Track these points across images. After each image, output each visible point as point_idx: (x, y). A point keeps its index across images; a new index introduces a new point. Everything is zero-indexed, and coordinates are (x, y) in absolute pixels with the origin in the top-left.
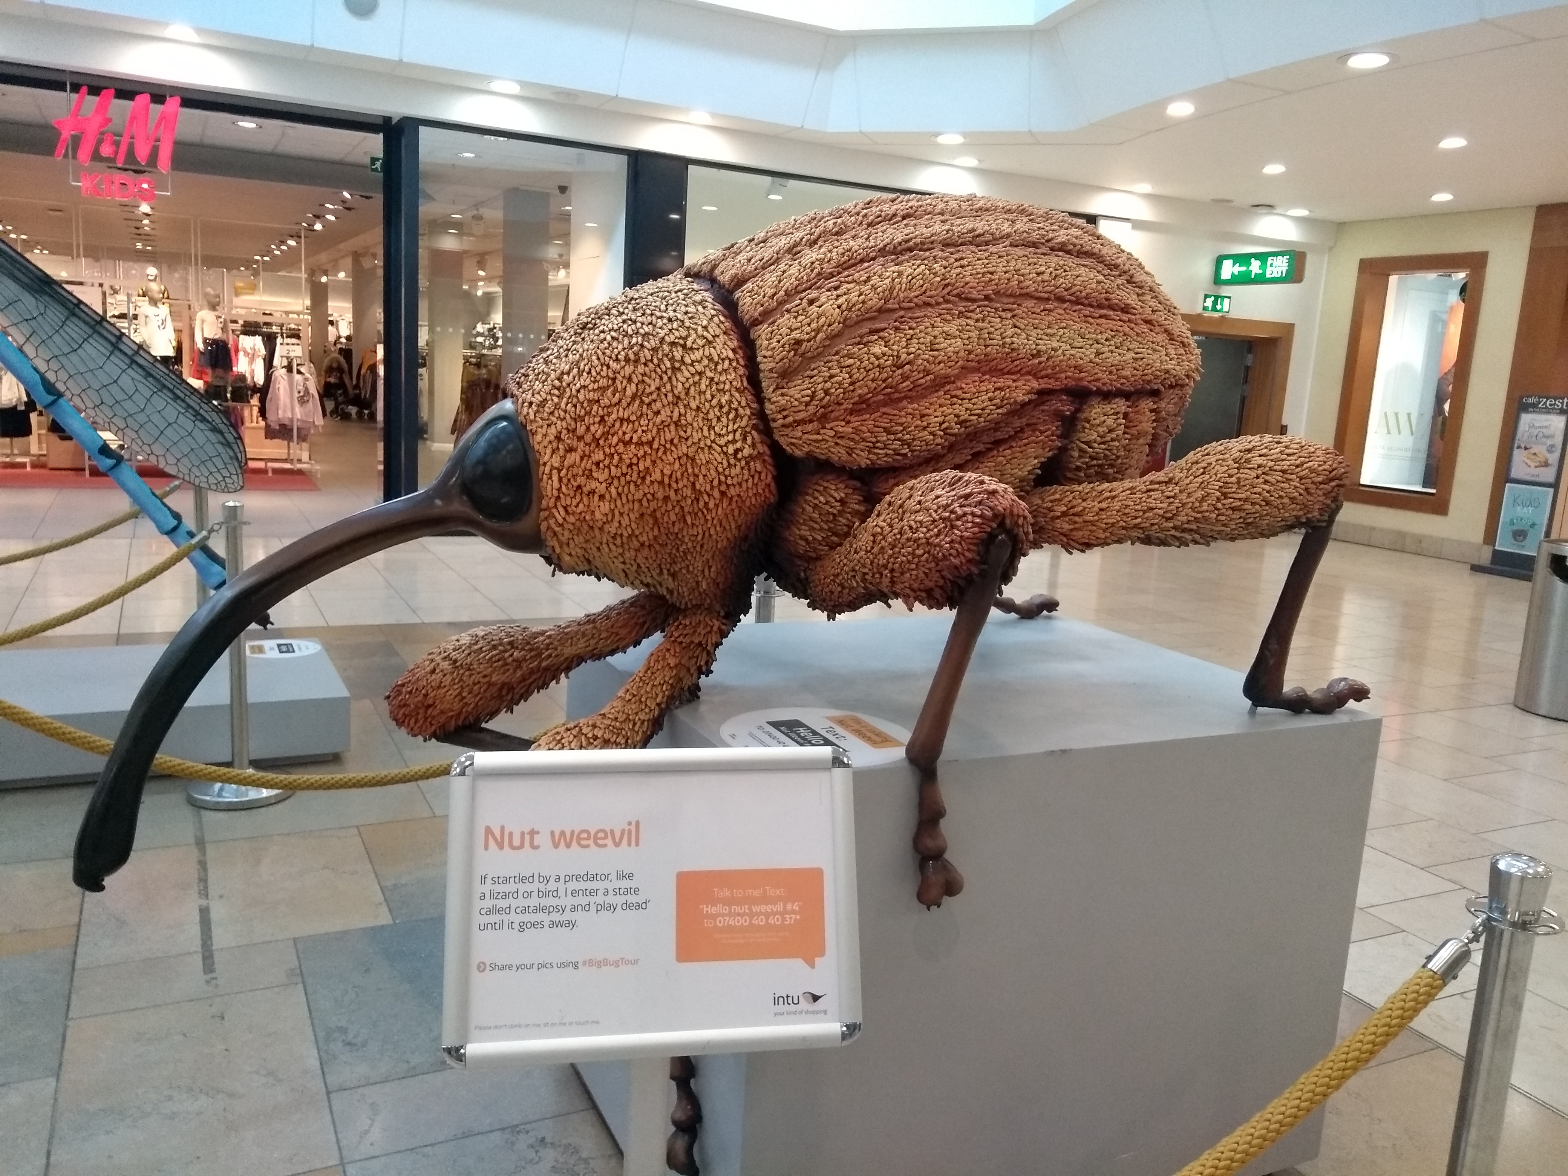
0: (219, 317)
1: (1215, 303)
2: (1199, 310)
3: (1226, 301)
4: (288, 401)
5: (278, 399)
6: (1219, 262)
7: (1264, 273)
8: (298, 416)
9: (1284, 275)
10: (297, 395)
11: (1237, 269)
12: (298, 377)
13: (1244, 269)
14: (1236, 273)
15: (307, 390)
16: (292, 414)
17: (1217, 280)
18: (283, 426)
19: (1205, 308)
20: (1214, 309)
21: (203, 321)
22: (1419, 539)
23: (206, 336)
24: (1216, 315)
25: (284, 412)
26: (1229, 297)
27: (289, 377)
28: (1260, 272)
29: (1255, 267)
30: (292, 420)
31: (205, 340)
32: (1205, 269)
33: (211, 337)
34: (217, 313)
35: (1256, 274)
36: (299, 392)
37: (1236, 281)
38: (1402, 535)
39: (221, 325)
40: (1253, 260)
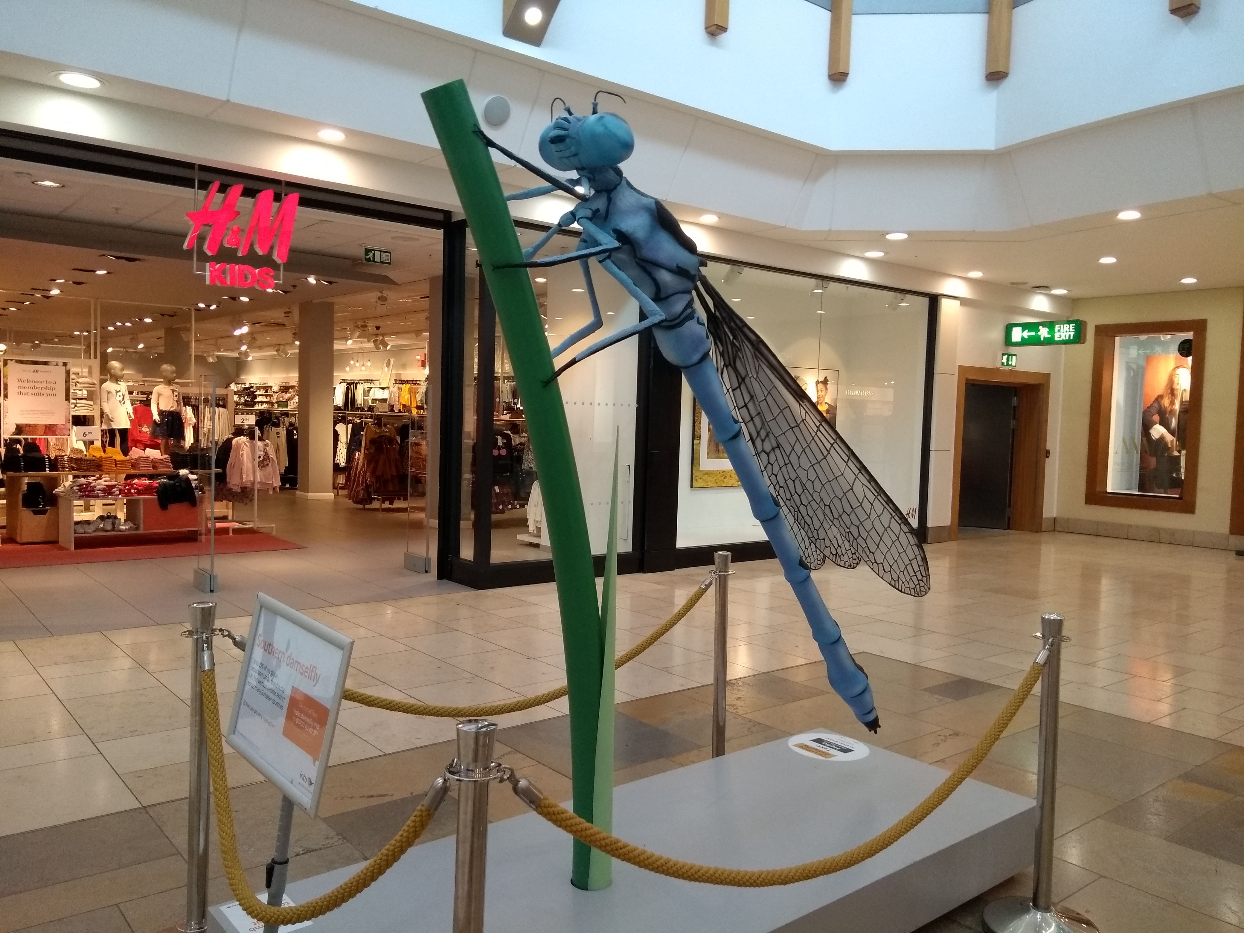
0: (173, 391)
1: (1008, 360)
2: (999, 365)
3: (1014, 357)
4: (250, 465)
5: (241, 463)
6: (1009, 329)
7: (1053, 336)
8: (258, 479)
9: (1072, 338)
10: (258, 460)
11: (1026, 334)
12: (260, 443)
13: (1033, 334)
14: (1026, 337)
15: (266, 454)
16: (254, 478)
17: (1008, 341)
18: (244, 489)
19: (1003, 363)
20: (1008, 365)
21: (159, 395)
22: (1172, 533)
23: (162, 408)
24: (1007, 368)
25: (247, 475)
26: (1015, 355)
27: (250, 443)
28: (1049, 336)
29: (1044, 332)
30: (253, 483)
31: (161, 413)
32: (998, 335)
33: (167, 409)
34: (172, 388)
35: (1044, 338)
36: (260, 457)
37: (1024, 343)
38: (1157, 530)
39: (176, 399)
40: (1041, 327)
